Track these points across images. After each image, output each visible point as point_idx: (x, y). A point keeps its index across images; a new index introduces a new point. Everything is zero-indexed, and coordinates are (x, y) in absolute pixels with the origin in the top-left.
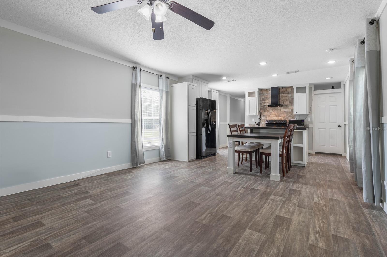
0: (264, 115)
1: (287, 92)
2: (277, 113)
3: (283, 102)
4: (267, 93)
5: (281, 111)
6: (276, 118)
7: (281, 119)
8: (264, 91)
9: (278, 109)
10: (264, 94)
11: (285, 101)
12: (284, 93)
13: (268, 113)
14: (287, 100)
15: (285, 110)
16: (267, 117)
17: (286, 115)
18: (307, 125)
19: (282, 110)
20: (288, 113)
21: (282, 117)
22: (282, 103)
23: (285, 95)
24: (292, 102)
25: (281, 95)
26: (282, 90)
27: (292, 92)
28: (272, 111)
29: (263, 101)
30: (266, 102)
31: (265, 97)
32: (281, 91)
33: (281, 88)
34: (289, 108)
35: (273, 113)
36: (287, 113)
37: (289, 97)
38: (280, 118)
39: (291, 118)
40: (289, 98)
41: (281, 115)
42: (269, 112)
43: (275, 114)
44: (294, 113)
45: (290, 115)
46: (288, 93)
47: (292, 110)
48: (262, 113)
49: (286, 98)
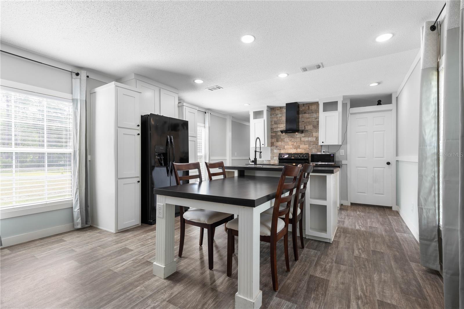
0: (277, 147)
1: (310, 111)
2: (295, 143)
3: (305, 126)
4: (281, 114)
5: (301, 140)
6: (293, 151)
7: (301, 152)
8: (277, 110)
9: (297, 137)
10: (277, 115)
11: (307, 125)
12: (305, 113)
13: (282, 144)
14: (310, 123)
15: (306, 139)
16: (281, 149)
17: (307, 146)
18: (339, 162)
19: (302, 138)
20: (312, 143)
21: (302, 149)
22: (302, 127)
23: (307, 115)
24: (316, 126)
25: (301, 115)
26: (303, 108)
27: (317, 111)
28: (288, 140)
29: (276, 125)
30: (280, 126)
31: (279, 119)
32: (301, 109)
33: (301, 105)
34: (313, 135)
35: (290, 143)
36: (309, 143)
37: (313, 118)
38: (299, 151)
39: (316, 150)
40: (313, 120)
41: (301, 146)
42: (284, 141)
43: (292, 145)
44: (320, 143)
45: (315, 145)
46: (311, 113)
47: (317, 138)
48: (275, 143)
49: (308, 120)
